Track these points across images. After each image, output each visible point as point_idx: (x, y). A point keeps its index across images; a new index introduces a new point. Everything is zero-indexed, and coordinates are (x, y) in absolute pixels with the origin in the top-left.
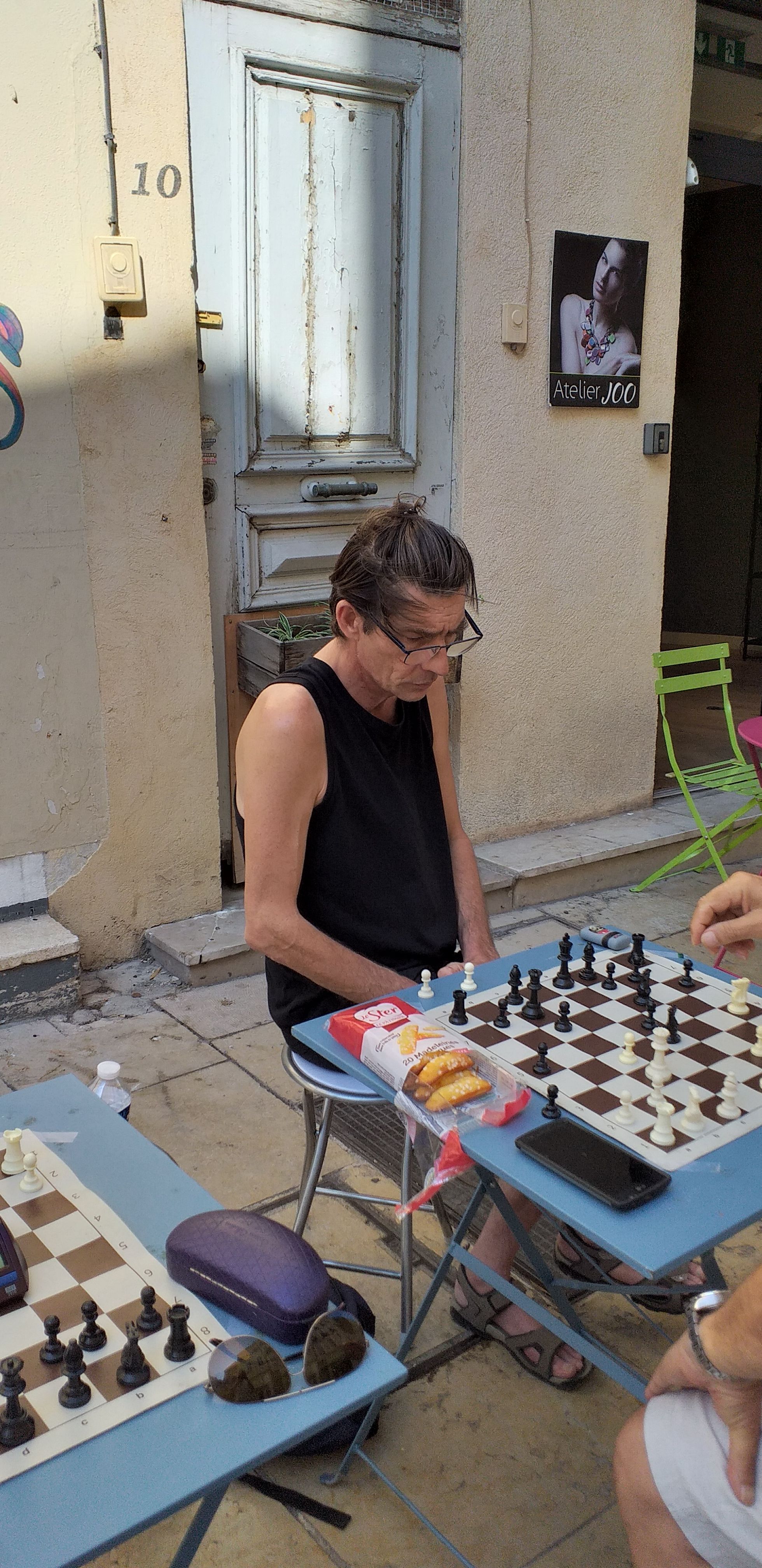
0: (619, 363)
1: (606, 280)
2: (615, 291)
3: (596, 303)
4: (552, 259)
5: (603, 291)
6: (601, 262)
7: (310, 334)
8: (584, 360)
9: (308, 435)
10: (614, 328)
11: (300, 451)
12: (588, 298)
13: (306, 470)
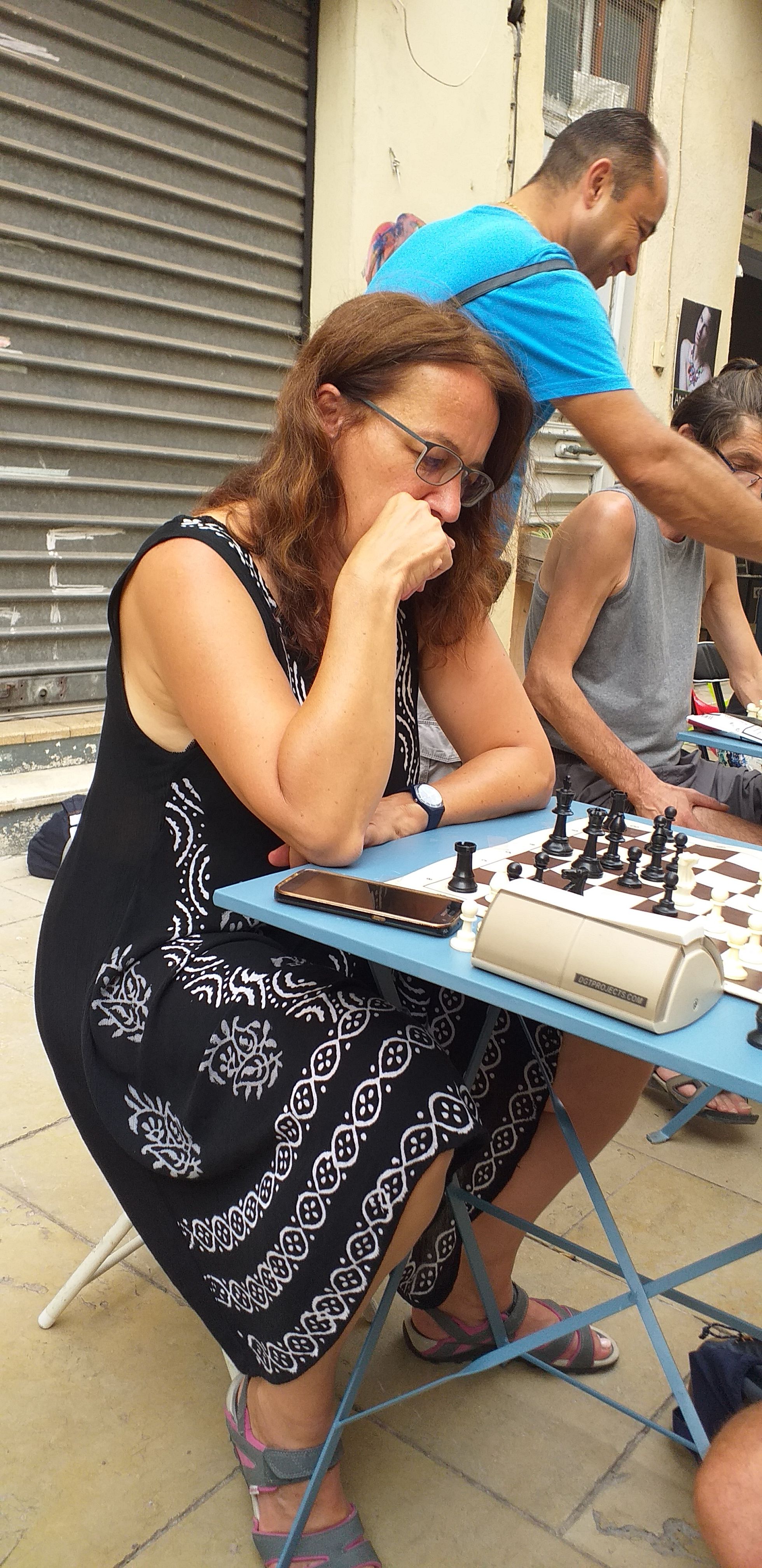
1: (701, 332)
2: (705, 339)
3: (696, 347)
4: (679, 316)
5: (699, 340)
6: (700, 320)
8: (689, 383)
10: (702, 365)
11: (559, 423)
12: (693, 342)
13: (560, 436)
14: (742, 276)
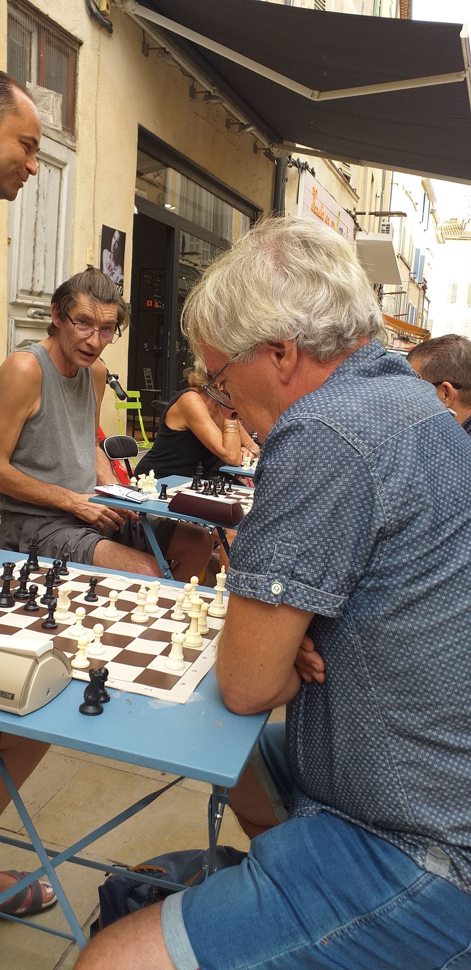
0: (118, 278)
1: (115, 245)
2: (117, 249)
3: (112, 254)
4: (101, 235)
5: (114, 250)
6: (113, 238)
7: (34, 251)
9: (31, 290)
10: (116, 265)
11: (29, 296)
12: (110, 251)
13: (30, 304)
14: (137, 213)
